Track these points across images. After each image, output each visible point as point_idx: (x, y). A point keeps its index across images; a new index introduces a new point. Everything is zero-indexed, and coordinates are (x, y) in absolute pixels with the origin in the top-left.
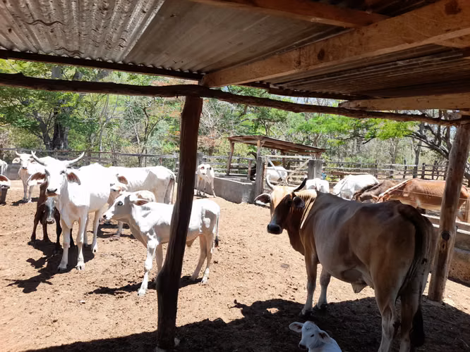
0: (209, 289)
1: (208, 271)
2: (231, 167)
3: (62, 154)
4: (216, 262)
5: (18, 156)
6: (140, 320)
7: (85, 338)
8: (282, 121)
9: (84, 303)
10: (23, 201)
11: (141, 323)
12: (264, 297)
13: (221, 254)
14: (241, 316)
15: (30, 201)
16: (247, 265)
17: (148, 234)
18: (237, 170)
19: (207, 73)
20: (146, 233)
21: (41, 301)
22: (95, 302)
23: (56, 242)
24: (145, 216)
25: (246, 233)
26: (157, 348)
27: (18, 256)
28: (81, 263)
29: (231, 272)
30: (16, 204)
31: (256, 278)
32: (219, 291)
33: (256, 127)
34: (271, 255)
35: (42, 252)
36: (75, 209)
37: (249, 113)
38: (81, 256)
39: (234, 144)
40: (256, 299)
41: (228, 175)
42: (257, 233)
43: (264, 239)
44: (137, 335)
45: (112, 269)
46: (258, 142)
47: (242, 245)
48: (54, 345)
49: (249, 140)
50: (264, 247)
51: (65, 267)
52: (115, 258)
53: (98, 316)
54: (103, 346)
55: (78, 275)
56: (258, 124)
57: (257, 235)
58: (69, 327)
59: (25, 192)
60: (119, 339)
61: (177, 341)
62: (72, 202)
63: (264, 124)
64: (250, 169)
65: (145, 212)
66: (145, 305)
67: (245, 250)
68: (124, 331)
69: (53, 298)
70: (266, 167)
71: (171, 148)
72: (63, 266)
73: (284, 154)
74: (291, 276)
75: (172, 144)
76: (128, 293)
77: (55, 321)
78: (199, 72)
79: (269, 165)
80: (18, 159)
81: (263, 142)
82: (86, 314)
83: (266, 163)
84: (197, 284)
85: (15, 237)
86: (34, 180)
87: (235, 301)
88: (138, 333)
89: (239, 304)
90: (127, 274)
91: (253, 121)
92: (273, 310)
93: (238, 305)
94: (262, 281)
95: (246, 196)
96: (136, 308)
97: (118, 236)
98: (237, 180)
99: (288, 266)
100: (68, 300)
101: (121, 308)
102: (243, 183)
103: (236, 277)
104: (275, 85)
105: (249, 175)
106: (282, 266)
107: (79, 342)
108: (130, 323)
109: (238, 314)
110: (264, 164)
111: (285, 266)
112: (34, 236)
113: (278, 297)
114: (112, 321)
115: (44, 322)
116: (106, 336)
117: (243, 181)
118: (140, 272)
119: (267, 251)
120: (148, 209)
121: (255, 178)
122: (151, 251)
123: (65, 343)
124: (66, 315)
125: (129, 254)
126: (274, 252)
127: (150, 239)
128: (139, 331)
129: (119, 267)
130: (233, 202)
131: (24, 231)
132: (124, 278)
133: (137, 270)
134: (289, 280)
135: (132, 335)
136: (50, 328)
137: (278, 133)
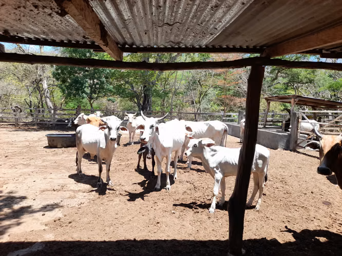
0: (262, 215)
1: (260, 201)
2: (267, 121)
3: (148, 114)
4: (264, 195)
5: (127, 116)
6: (213, 230)
7: (178, 238)
8: (311, 82)
9: (174, 213)
10: (129, 144)
11: (214, 232)
12: (312, 227)
13: (267, 189)
14: (293, 240)
15: (133, 144)
16: (291, 199)
17: (215, 169)
18: (271, 123)
19: (268, 47)
20: (214, 168)
21: (148, 209)
22: (181, 213)
23: (151, 171)
24: (213, 155)
25: (286, 174)
26: (229, 253)
27: (131, 178)
28: (168, 186)
29: (279, 203)
30: (125, 145)
31: (302, 211)
32: (271, 217)
33: (286, 89)
34: (312, 193)
35: (143, 177)
36: (164, 149)
37: (281, 78)
38: (168, 181)
39: (270, 103)
40: (304, 227)
41: (265, 127)
42: (295, 174)
43: (304, 180)
44: (212, 241)
45: (189, 192)
46: (292, 101)
47: (284, 182)
48: (160, 239)
49: (283, 99)
50: (304, 186)
51: (159, 188)
52: (188, 184)
53: (184, 223)
54: (190, 245)
55: (167, 193)
56: (288, 86)
57: (297, 176)
58: (167, 228)
59: (130, 138)
60: (201, 242)
61: (244, 251)
62: (162, 145)
63: (293, 86)
64: (284, 122)
65: (213, 153)
66: (215, 220)
67: (287, 187)
68: (203, 236)
69: (155, 208)
70: (300, 120)
71: (218, 108)
72: (158, 187)
73: (315, 110)
74: (334, 212)
75: (218, 105)
76: (202, 210)
77: (158, 223)
78: (262, 47)
79: (303, 119)
80: (127, 117)
81: (297, 100)
82: (176, 221)
83: (301, 117)
84: (252, 210)
85: (127, 166)
86: (139, 130)
87: (286, 227)
88: (214, 240)
89: (289, 229)
90: (199, 197)
91: (284, 83)
92: (322, 239)
93: (289, 231)
94: (308, 214)
95: (282, 144)
96: (209, 222)
97: (189, 169)
98: (274, 131)
99: (330, 203)
100: (164, 210)
101: (199, 220)
102: (279, 134)
103: (284, 208)
104: (327, 50)
105: (283, 127)
106: (323, 203)
107: (175, 240)
108: (206, 232)
109: (290, 238)
110: (298, 118)
111: (327, 204)
112: (138, 166)
113: (326, 229)
114: (194, 228)
115: (151, 223)
116: (191, 238)
117: (279, 132)
118: (208, 196)
119: (307, 189)
120: (215, 151)
121: (290, 130)
122: (218, 181)
123: (166, 239)
124: (164, 220)
125: (198, 182)
126: (314, 190)
127: (216, 173)
128: (214, 239)
129: (193, 191)
130: (271, 148)
131: (132, 162)
132: (197, 199)
133: (206, 194)
134: (333, 215)
135: (209, 240)
136: (156, 227)
137: (306, 92)
